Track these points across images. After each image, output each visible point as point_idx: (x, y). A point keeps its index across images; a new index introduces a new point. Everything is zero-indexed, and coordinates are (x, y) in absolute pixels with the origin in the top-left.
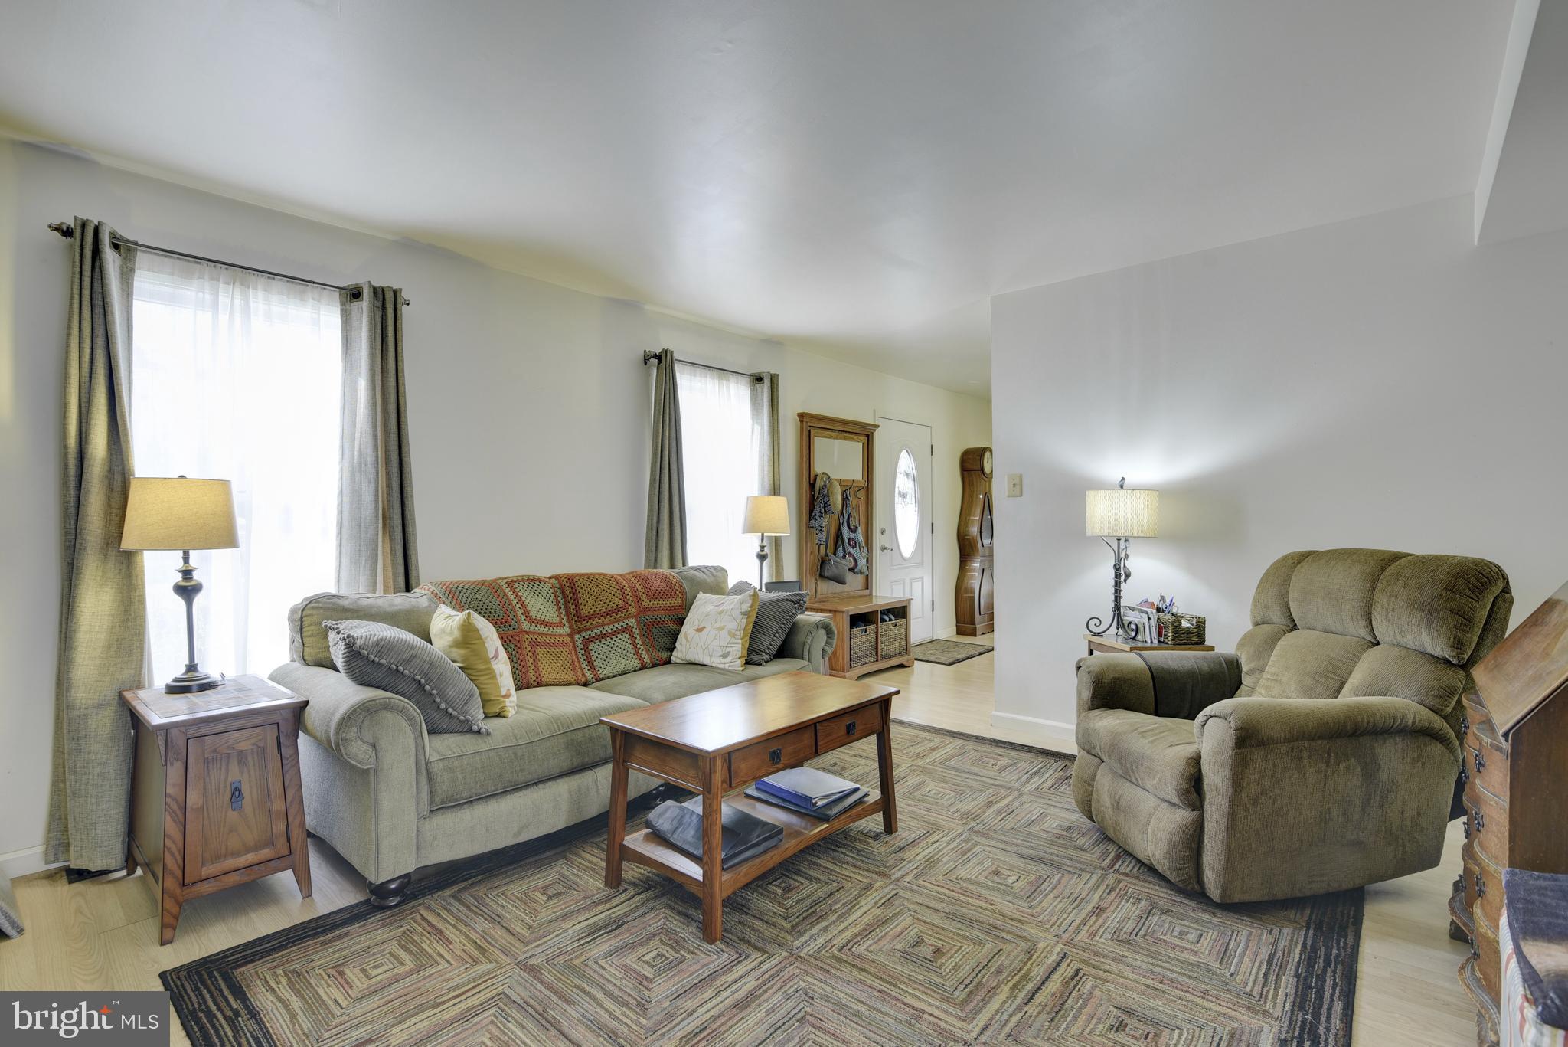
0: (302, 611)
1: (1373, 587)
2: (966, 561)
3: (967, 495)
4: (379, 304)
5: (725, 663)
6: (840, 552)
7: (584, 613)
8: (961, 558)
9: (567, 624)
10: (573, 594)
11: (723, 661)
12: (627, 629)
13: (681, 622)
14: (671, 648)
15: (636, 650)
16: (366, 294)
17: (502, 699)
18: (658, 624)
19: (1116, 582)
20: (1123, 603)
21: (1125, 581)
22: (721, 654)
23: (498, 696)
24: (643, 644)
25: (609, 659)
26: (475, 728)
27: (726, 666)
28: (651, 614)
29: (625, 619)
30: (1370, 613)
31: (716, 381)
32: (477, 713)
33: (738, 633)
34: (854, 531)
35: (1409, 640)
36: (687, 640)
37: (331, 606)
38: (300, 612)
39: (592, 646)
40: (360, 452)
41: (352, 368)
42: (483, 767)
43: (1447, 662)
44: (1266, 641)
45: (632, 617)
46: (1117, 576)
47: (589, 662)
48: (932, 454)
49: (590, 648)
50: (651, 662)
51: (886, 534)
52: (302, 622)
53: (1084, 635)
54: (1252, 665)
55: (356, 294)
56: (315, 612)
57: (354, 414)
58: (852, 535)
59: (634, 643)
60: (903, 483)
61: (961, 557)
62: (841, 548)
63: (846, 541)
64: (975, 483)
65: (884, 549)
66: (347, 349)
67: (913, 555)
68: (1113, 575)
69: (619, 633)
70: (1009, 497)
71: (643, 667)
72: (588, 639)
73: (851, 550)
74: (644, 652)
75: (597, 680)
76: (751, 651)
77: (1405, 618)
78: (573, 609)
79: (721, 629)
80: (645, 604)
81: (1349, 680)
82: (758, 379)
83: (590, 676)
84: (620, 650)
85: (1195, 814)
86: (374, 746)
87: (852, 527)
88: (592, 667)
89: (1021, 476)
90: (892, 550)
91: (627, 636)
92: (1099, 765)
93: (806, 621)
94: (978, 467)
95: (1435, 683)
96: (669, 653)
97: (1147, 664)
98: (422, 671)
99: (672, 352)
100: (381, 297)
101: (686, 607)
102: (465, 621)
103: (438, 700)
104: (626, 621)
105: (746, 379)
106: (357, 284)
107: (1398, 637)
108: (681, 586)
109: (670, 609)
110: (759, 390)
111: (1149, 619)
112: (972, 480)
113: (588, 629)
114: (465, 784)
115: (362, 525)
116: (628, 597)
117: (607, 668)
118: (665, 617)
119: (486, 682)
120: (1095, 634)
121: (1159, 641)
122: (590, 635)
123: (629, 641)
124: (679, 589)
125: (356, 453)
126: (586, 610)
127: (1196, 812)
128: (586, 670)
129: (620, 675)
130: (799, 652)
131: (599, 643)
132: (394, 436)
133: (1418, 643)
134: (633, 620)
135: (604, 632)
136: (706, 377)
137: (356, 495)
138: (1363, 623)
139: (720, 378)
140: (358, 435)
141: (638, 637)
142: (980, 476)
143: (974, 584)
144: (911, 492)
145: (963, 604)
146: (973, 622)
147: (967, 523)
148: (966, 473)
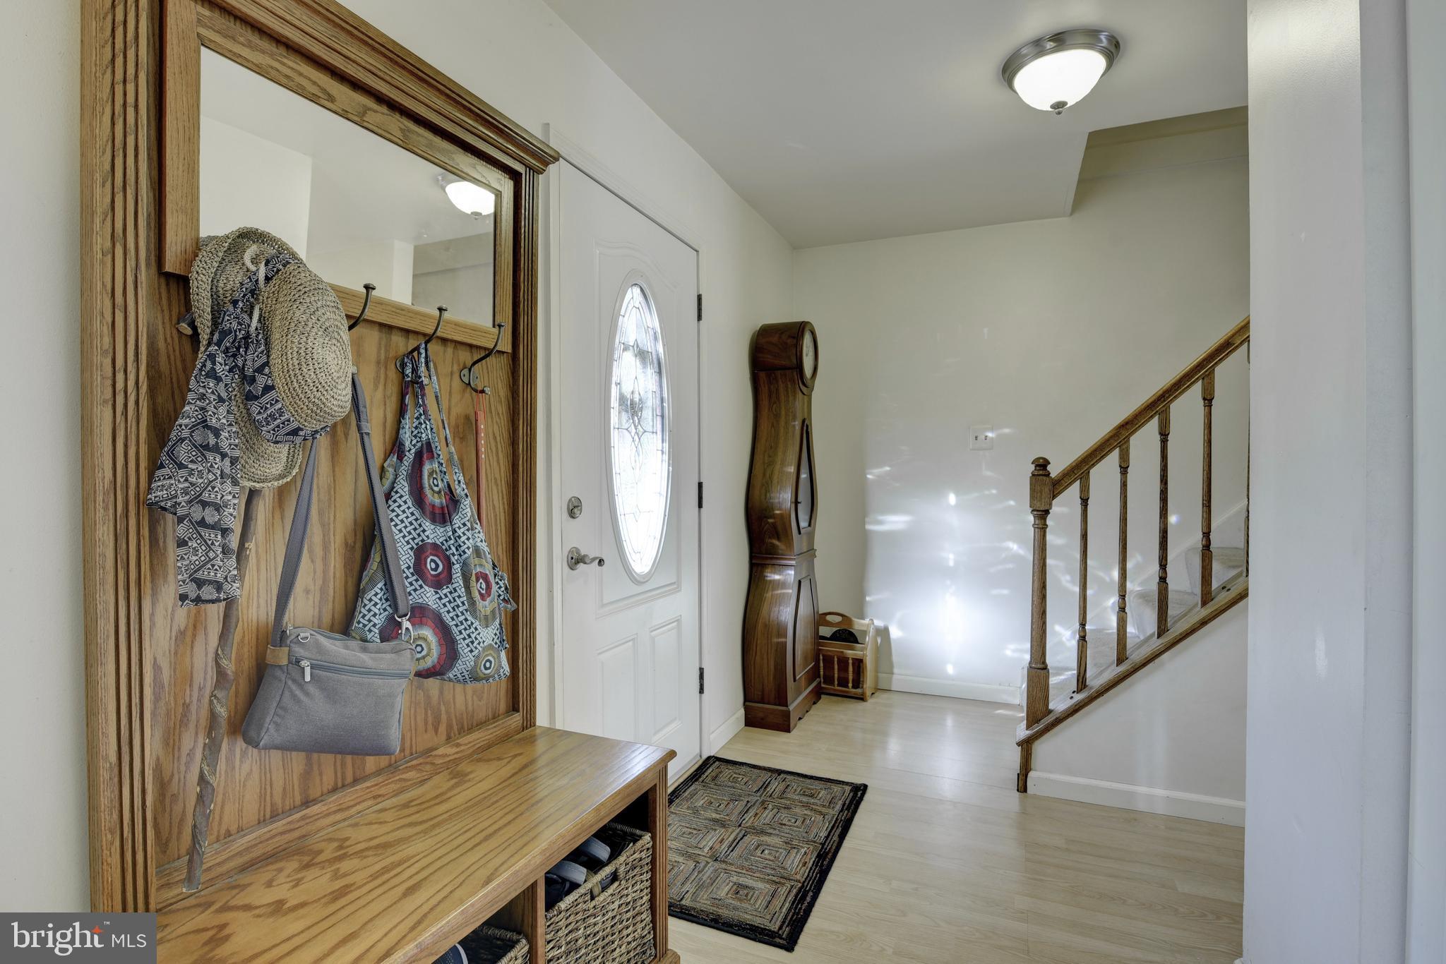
2: (763, 568)
3: (765, 425)
6: (374, 610)
8: (750, 558)
34: (442, 516)
48: (699, 317)
58: (434, 533)
61: (752, 557)
62: (376, 594)
63: (404, 557)
64: (783, 398)
65: (576, 560)
73: (429, 597)
87: (435, 499)
90: (601, 562)
94: (792, 362)
112: (777, 391)
142: (793, 381)
143: (785, 614)
144: (651, 402)
145: (758, 658)
146: (782, 699)
147: (767, 486)
148: (762, 375)
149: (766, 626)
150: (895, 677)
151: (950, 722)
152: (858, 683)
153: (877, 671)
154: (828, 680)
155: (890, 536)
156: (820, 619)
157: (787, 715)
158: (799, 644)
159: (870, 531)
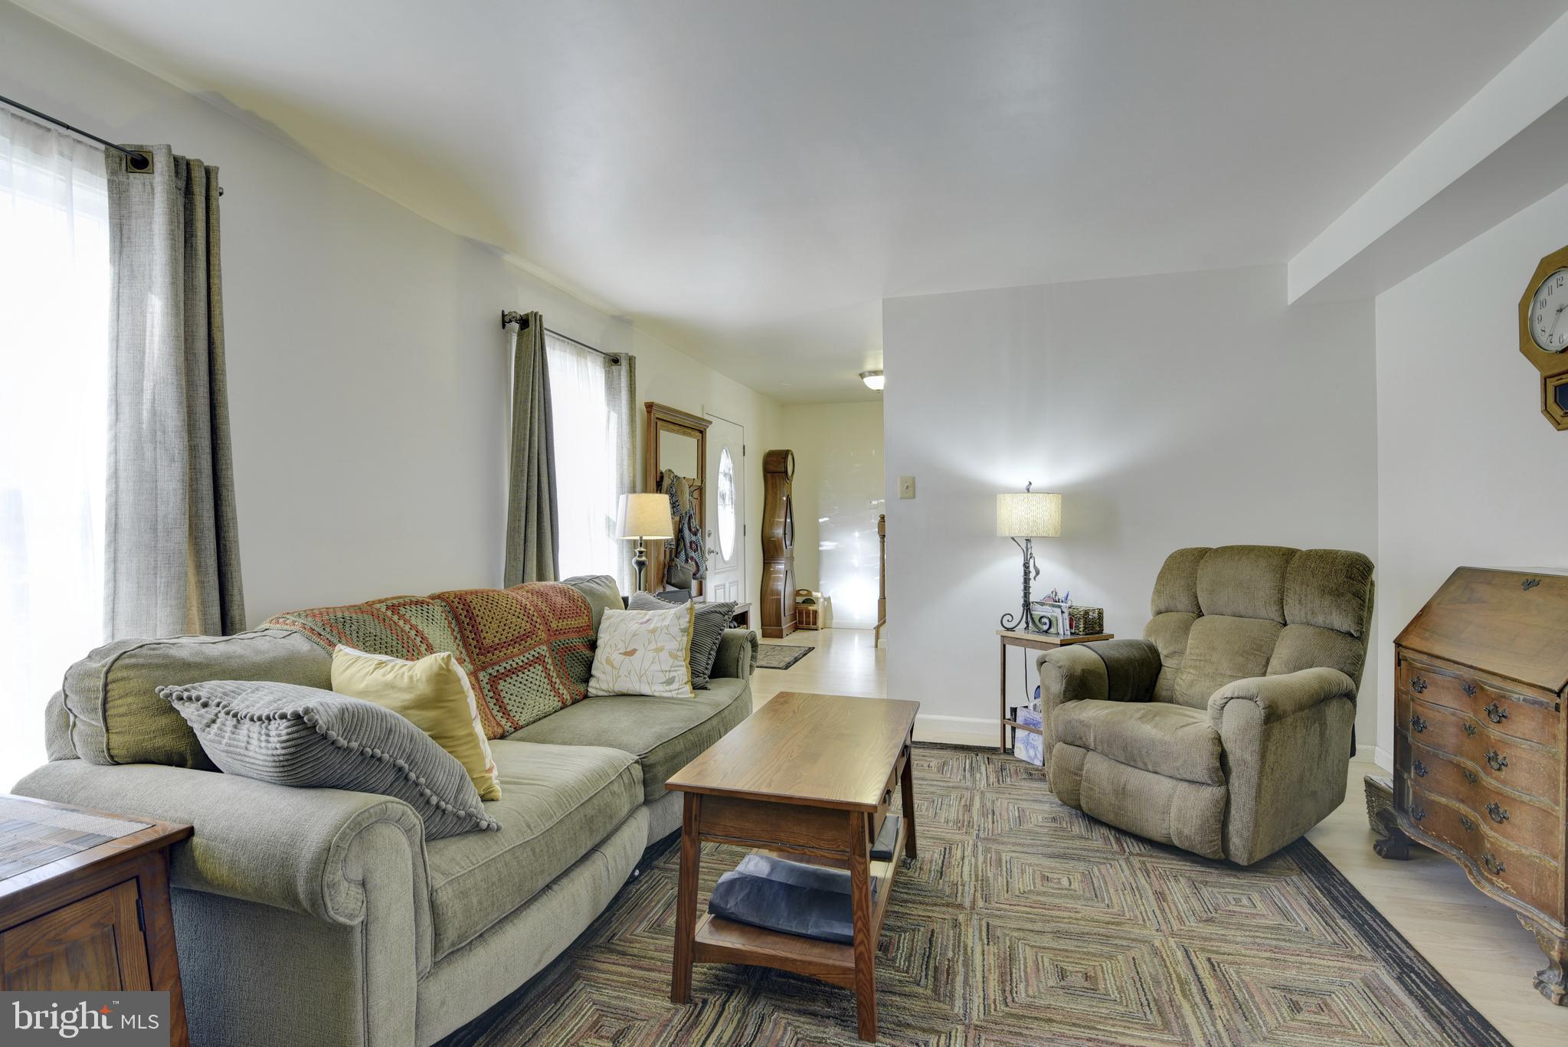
0: (107, 672)
1: (1283, 578)
2: (770, 563)
3: (770, 497)
4: (182, 184)
5: (670, 691)
7: (487, 642)
8: (764, 560)
9: (467, 659)
10: (470, 619)
11: (668, 688)
12: (539, 660)
13: (593, 646)
14: (587, 677)
15: (552, 684)
16: (161, 163)
17: (487, 775)
18: (569, 650)
19: (1025, 579)
20: (1032, 599)
21: (1035, 578)
22: (664, 680)
23: (481, 772)
24: (558, 676)
25: (523, 701)
26: (484, 824)
27: (674, 694)
28: (562, 638)
29: (535, 646)
30: (1282, 599)
31: (575, 358)
32: (473, 799)
33: (679, 654)
34: (695, 534)
35: (1320, 619)
36: (613, 667)
37: (160, 661)
38: (102, 676)
39: (502, 685)
40: (154, 413)
41: (132, 276)
42: (500, 880)
43: (1351, 635)
44: (1180, 627)
45: (542, 644)
46: (1027, 573)
47: (500, 707)
48: (744, 455)
49: (500, 687)
50: (571, 698)
51: (712, 536)
52: (106, 691)
53: (997, 631)
54: (1171, 649)
55: (139, 162)
56: (131, 673)
57: (139, 350)
58: (694, 538)
59: (549, 676)
60: (724, 485)
62: (683, 552)
63: (688, 544)
64: (778, 486)
65: (710, 552)
66: (121, 246)
67: (732, 558)
68: (1022, 573)
69: (530, 665)
70: (901, 498)
71: (564, 706)
72: (495, 676)
74: (561, 687)
75: (516, 729)
76: (695, 674)
77: (1317, 601)
78: (473, 639)
79: (659, 650)
80: (554, 625)
81: (1273, 656)
82: (615, 360)
83: (507, 726)
84: (535, 687)
85: (1223, 789)
86: (363, 884)
87: (693, 530)
88: (506, 713)
89: (914, 478)
90: (717, 553)
91: (540, 668)
92: (1085, 755)
93: (733, 635)
94: (783, 469)
95: (1349, 653)
96: (584, 685)
97: (1100, 656)
98: (404, 751)
99: (540, 316)
100: (184, 174)
101: (594, 626)
102: (441, 668)
103: (428, 792)
104: (537, 649)
105: (600, 359)
106: (142, 146)
107: (1309, 617)
108: (584, 602)
109: (579, 630)
110: (615, 374)
111: (1063, 612)
112: (776, 483)
113: (495, 664)
114: (481, 910)
115: (160, 527)
116: (534, 618)
117: (524, 712)
118: (576, 641)
119: (466, 753)
120: (1008, 629)
121: (1072, 633)
122: (498, 671)
123: (543, 675)
124: (583, 606)
125: (145, 415)
126: (489, 639)
127: (1223, 787)
128: (499, 718)
129: (540, 719)
130: (733, 670)
131: (510, 681)
132: (203, 391)
133: (1328, 622)
134: (545, 648)
135: (515, 666)
136: (566, 351)
137: (147, 483)
138: (1274, 608)
139: (579, 354)
140: (148, 385)
141: (552, 668)
142: (783, 479)
143: (780, 586)
144: (728, 494)
145: (768, 606)
146: (779, 623)
147: (772, 525)
148: (769, 475)
149: (772, 590)
150: (834, 621)
151: (856, 639)
152: (815, 623)
153: (825, 619)
154: (801, 622)
155: (828, 552)
156: (797, 593)
157: (782, 630)
158: (787, 602)
159: (822, 551)
